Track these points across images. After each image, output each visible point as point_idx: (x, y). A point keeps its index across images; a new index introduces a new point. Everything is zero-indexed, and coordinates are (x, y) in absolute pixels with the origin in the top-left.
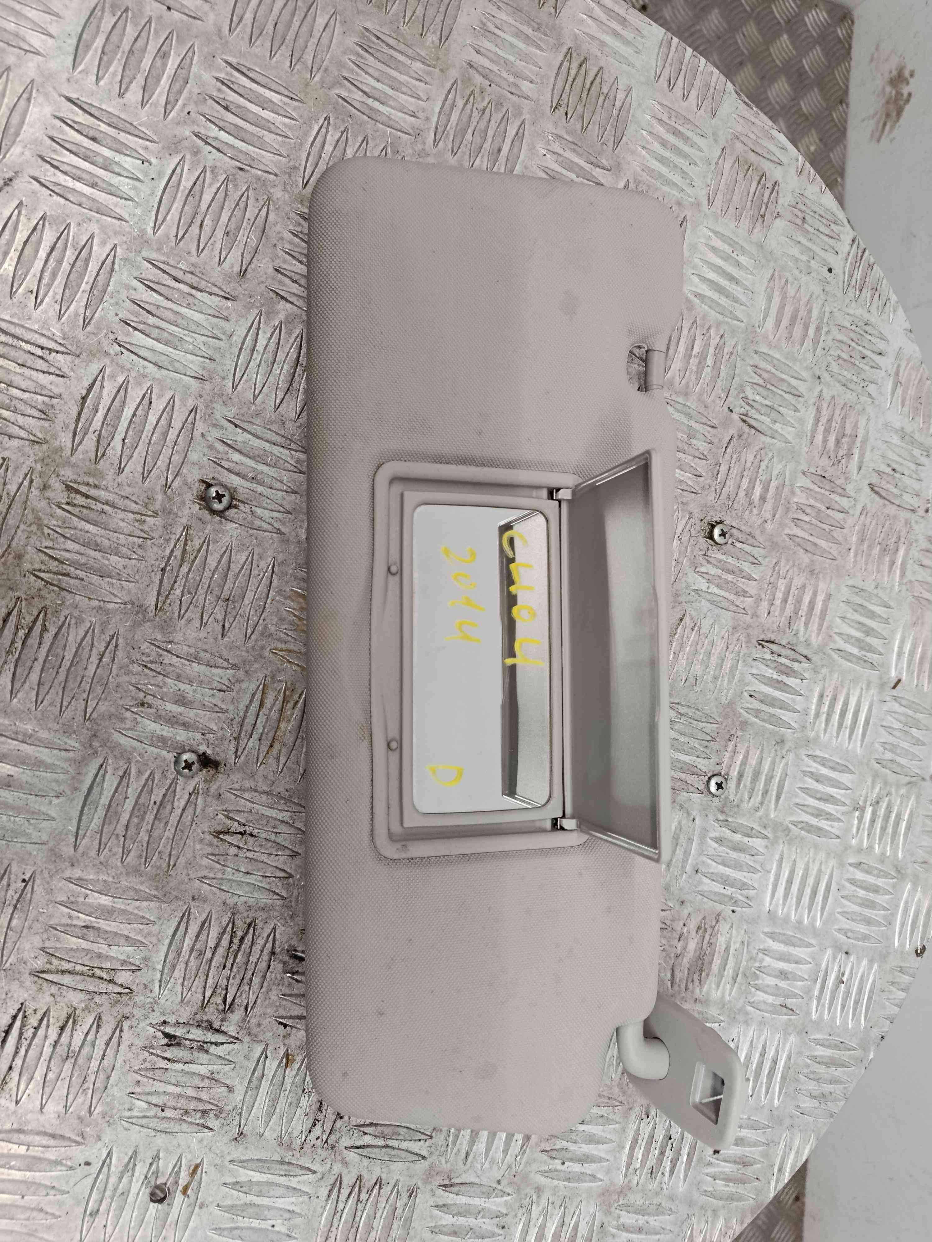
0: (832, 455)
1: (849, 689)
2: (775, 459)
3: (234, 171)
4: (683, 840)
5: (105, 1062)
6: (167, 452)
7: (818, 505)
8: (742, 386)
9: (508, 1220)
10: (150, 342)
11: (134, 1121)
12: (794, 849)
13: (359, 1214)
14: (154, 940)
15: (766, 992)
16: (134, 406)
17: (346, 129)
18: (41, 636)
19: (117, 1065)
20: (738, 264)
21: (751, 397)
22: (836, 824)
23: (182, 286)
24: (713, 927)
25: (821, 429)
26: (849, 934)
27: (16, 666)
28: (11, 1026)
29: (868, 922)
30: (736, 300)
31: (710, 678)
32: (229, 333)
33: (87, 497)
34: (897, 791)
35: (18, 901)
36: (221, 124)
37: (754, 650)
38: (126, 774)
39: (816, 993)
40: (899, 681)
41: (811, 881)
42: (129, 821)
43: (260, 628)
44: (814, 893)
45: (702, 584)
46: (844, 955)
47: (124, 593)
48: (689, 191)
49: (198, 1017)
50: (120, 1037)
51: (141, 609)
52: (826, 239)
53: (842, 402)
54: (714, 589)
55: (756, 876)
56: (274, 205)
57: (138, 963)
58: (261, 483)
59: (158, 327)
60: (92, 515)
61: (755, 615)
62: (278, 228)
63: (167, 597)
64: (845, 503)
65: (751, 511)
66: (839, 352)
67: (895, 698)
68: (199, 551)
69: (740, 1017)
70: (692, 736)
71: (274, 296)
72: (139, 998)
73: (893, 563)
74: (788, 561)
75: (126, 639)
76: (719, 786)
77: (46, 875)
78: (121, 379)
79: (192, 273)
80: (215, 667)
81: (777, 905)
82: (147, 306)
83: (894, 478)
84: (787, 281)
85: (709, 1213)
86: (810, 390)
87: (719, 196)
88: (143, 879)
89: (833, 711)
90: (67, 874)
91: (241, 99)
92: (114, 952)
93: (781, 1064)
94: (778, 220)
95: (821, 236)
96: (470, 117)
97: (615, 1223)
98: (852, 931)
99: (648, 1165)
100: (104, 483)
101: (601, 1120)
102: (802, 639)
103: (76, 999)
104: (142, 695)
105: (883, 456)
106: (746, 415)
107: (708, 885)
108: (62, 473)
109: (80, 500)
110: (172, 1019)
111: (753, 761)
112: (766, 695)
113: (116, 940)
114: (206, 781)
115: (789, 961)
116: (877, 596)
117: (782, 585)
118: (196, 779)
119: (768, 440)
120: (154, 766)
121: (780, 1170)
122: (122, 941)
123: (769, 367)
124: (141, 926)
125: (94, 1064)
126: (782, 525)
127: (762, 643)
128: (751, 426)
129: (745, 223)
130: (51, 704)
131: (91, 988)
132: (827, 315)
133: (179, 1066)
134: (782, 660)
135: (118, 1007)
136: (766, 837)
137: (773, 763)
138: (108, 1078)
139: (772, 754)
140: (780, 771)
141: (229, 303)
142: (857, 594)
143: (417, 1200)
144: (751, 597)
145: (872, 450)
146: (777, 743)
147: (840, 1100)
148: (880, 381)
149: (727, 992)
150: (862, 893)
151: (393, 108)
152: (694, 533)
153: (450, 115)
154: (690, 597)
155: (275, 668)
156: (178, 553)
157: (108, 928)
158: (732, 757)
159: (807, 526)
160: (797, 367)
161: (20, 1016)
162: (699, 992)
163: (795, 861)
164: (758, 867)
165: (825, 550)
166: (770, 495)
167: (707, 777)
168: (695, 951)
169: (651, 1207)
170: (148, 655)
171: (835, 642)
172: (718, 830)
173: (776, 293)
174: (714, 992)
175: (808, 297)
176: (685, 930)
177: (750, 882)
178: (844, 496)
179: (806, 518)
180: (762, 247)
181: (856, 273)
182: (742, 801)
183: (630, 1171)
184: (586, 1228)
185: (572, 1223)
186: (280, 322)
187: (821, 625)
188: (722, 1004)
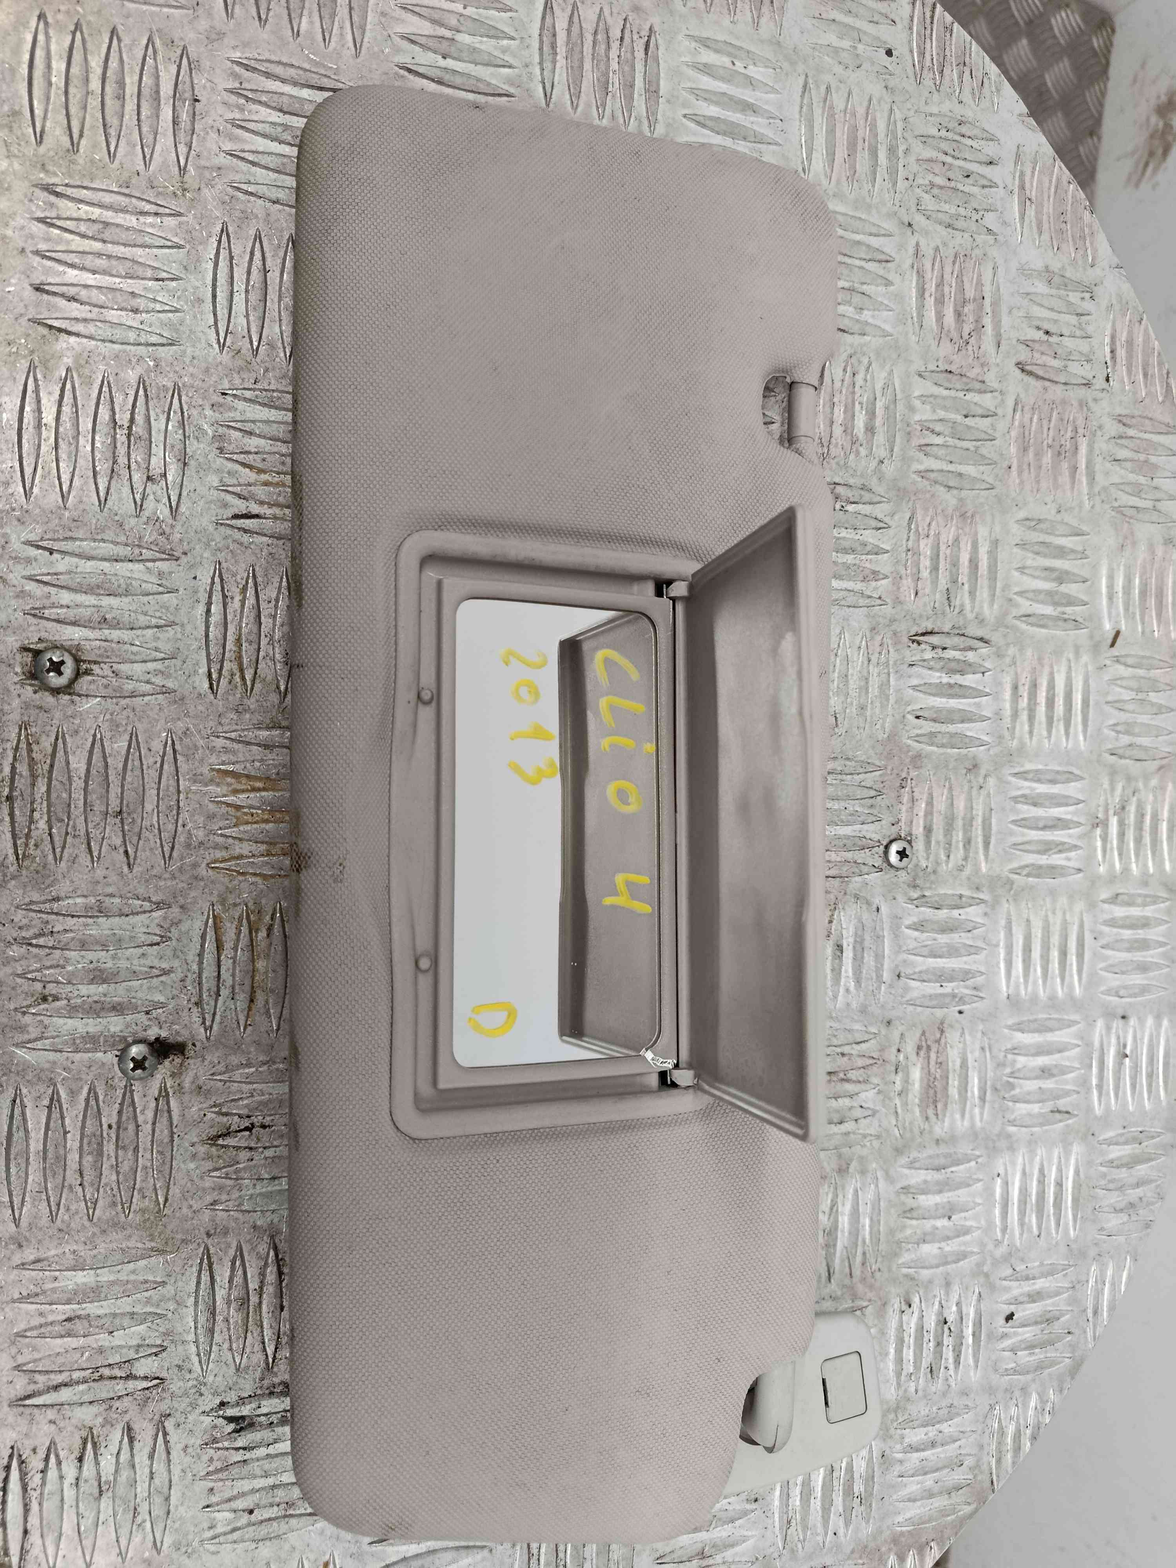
0: (955, 335)
1: (1052, 667)
2: (873, 365)
4: (869, 942)
5: (157, 1481)
7: (952, 416)
11: (222, 1539)
12: (1023, 905)
14: (172, 1306)
15: (1028, 1102)
17: (78, 26)
19: (175, 1479)
20: (750, 82)
22: (1072, 854)
24: (938, 1041)
25: (930, 302)
26: (1121, 993)
28: (6, 1480)
29: (1143, 968)
30: (759, 139)
31: (854, 710)
34: (1146, 785)
37: (907, 653)
38: (55, 1099)
39: (1094, 1081)
40: (1118, 634)
41: (1055, 940)
42: (80, 1163)
43: (181, 838)
44: (1064, 954)
46: (1121, 1022)
49: (266, 1383)
50: (166, 1442)
53: (951, 252)
55: (981, 957)
57: (159, 1342)
58: (116, 625)
61: (898, 601)
62: (19, 221)
63: (28, 836)
64: (987, 401)
65: (858, 453)
66: (930, 177)
67: (1117, 660)
68: (54, 754)
69: (1003, 1144)
70: (848, 798)
71: (45, 331)
72: (176, 1386)
73: (1074, 469)
74: (926, 509)
76: (902, 854)
80: (133, 914)
81: (1017, 986)
83: (1050, 345)
84: (828, 89)
85: (1017, 1393)
86: (901, 247)
88: (128, 1232)
89: (1036, 704)
90: (17, 1259)
92: (119, 1338)
93: (1069, 1185)
97: (898, 1447)
98: (1125, 987)
99: (925, 1364)
102: (970, 616)
103: (88, 1415)
104: (38, 986)
105: (1028, 317)
107: (918, 989)
110: (231, 1397)
111: (940, 805)
112: (939, 710)
113: (117, 1321)
114: (173, 1075)
115: (1049, 1053)
116: (1062, 522)
117: (926, 548)
118: (159, 1077)
119: (857, 340)
120: (90, 1077)
121: (1095, 1313)
122: (127, 1321)
124: (146, 1294)
125: (142, 1489)
126: (906, 460)
127: (916, 639)
129: (745, 11)
131: (104, 1395)
132: (900, 125)
133: (262, 1452)
134: (950, 654)
135: (151, 1406)
136: (983, 901)
137: (970, 799)
138: (167, 1499)
139: (966, 788)
140: (981, 807)
142: (1033, 528)
144: (886, 577)
145: (1010, 312)
146: (969, 770)
147: (1153, 1204)
148: (999, 205)
149: (977, 1117)
150: (1127, 934)
155: (222, 888)
156: (23, 768)
157: (101, 1312)
158: (911, 809)
159: (941, 452)
160: (874, 218)
161: (15, 1464)
162: (940, 1129)
163: (1028, 921)
164: (980, 944)
165: (975, 479)
166: (878, 422)
167: (882, 848)
168: (922, 1079)
169: (941, 1412)
170: (28, 927)
171: (1017, 606)
172: (915, 914)
173: (818, 111)
174: (959, 1123)
175: (865, 104)
176: (901, 1057)
177: (974, 967)
178: (985, 392)
179: (938, 440)
180: (779, 43)
181: (928, 46)
182: (938, 863)
183: (903, 1378)
184: (863, 1464)
185: (844, 1465)
186: (68, 370)
187: (992, 588)
188: (974, 1135)
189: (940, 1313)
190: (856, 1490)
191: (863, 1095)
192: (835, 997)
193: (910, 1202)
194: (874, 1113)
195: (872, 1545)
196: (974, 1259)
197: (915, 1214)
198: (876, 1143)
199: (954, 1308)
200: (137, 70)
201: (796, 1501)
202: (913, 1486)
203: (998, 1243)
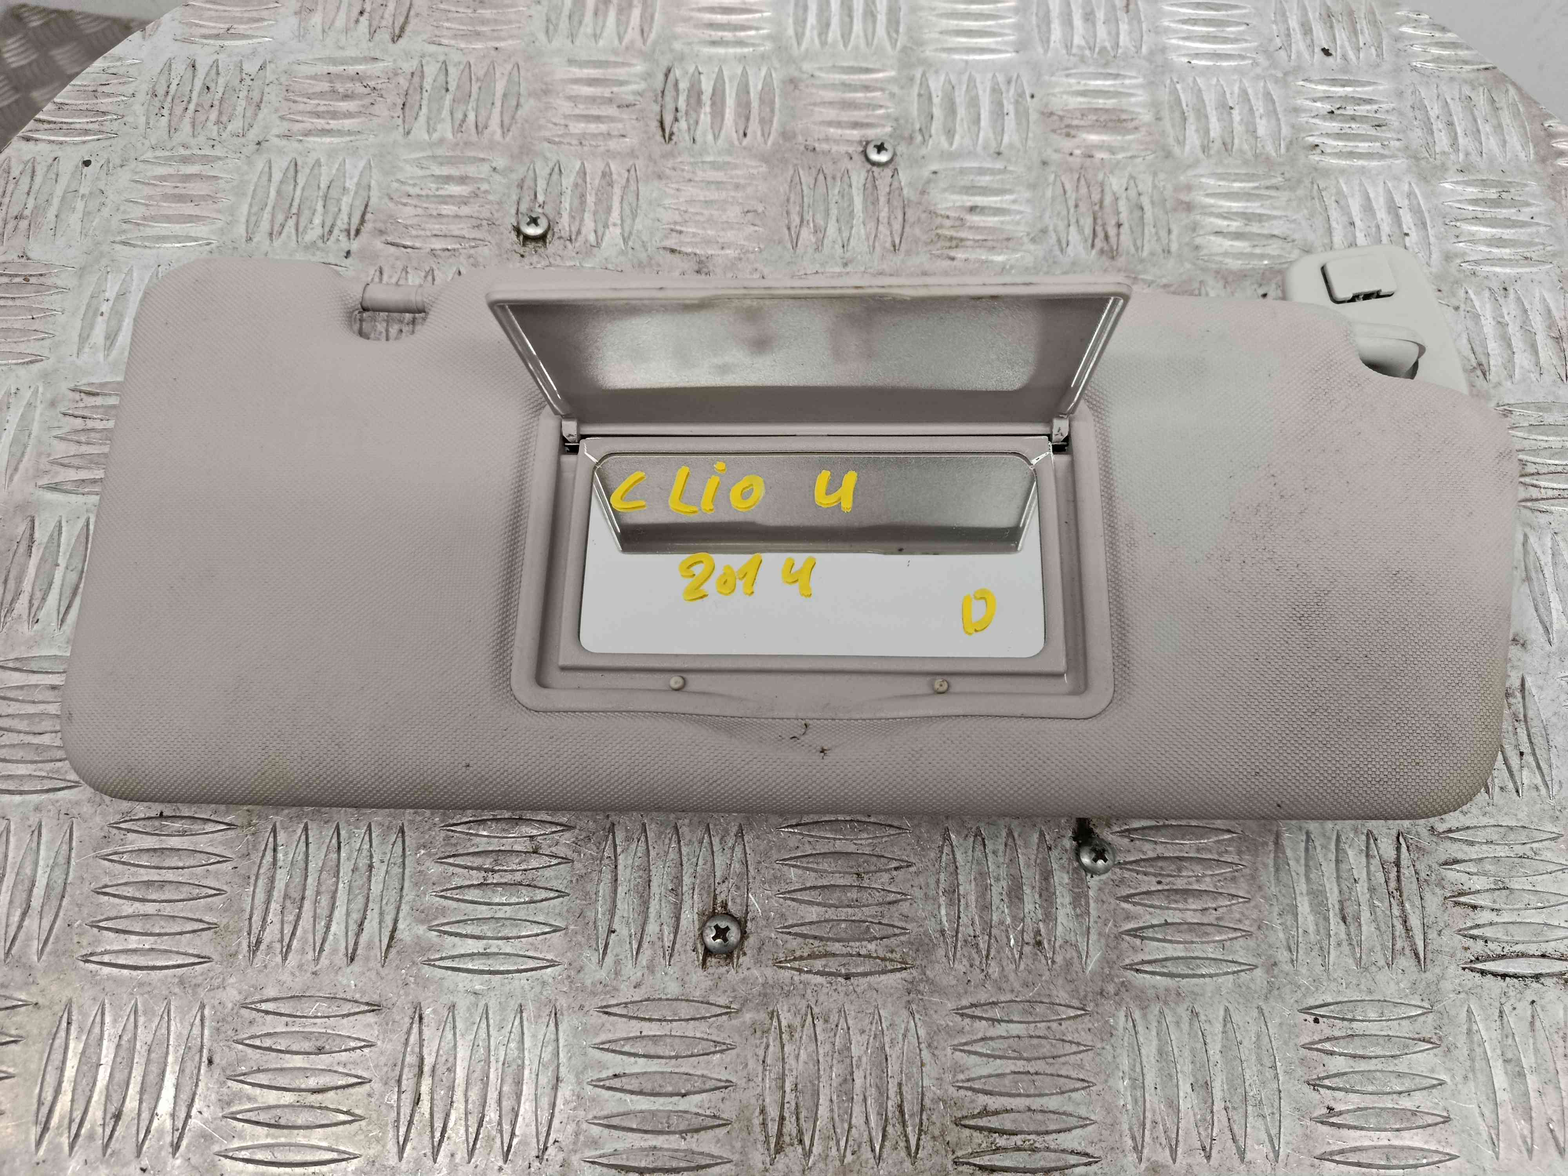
0: (367, 101)
1: (692, 10)
2: (400, 177)
3: (217, 1072)
4: (966, 180)
5: (1495, 837)
6: (678, 1028)
7: (447, 103)
8: (306, 248)
9: (1495, 285)
10: (526, 1108)
11: (1547, 778)
12: (926, 37)
13: (1552, 468)
15: (1118, 34)
16: (628, 1097)
17: (94, 925)
18: (996, 1113)
19: (1492, 822)
20: (122, 295)
21: (319, 231)
23: (425, 1088)
24: (1061, 118)
25: (334, 124)
27: (1047, 1133)
28: (1495, 975)
31: (739, 195)
32: (472, 998)
33: (782, 1118)
35: (1343, 1019)
36: (145, 1115)
37: (681, 145)
38: (1134, 933)
42: (1195, 910)
45: (613, 234)
47: (898, 1021)
48: (27, 394)
50: (1458, 830)
51: (911, 988)
52: (38, 179)
53: (285, 104)
54: (615, 216)
55: (978, 78)
56: (253, 995)
57: (1364, 838)
58: (678, 880)
59: (499, 1102)
60: (806, 1102)
61: (632, 154)
62: (286, 977)
63: (883, 959)
64: (431, 70)
65: (486, 192)
66: (210, 124)
68: (804, 936)
69: (1159, 59)
70: (825, 201)
71: (393, 951)
74: (540, 127)
75: (959, 996)
76: (880, 148)
77: (1299, 994)
78: (596, 1130)
79: (399, 1081)
80: (955, 862)
81: (1006, 43)
82: (473, 1130)
83: (373, 10)
84: (126, 221)
85: (1400, 45)
86: (281, 151)
87: (22, 348)
88: (1260, 866)
89: (728, 24)
90: (1287, 967)
91: (95, 1098)
92: (1361, 873)
94: (30, 255)
95: (36, 187)
96: (13, 746)
97: (1453, 157)
99: (1373, 132)
100: (753, 1101)
101: (1342, 203)
102: (644, 85)
103: (1433, 901)
104: (1027, 949)
105: (347, 30)
106: (348, 232)
107: (1011, 136)
108: (760, 1166)
109: (790, 1127)
111: (831, 114)
112: (738, 115)
113: (1345, 875)
114: (1109, 825)
117: (577, 128)
118: (1110, 838)
119: (375, 194)
120: (1113, 901)
122: (1344, 866)
123: (266, 216)
125: (1501, 851)
126: (492, 146)
127: (667, 137)
128: (363, 221)
129: (51, 301)
130: (1081, 1067)
131: (1415, 886)
132: (159, 153)
134: (682, 104)
135: (1424, 844)
136: (924, 75)
137: (825, 87)
138: (1511, 828)
139: (814, 91)
140: (831, 76)
141: (427, 1012)
142: (556, 26)
143: (1512, 402)
144: (608, 165)
145: (342, 48)
146: (796, 87)
148: (236, 59)
149: (1134, 81)
151: (36, 864)
152: (544, 263)
153: (21, 777)
154: (637, 247)
156: (818, 964)
157: (1336, 890)
158: (836, 142)
159: (483, 113)
160: (253, 177)
161: (1479, 966)
162: (1146, 117)
163: (941, 33)
164: (965, 78)
165: (509, 81)
166: (454, 172)
167: (875, 169)
168: (1097, 133)
169: (1419, 117)
170: (971, 960)
171: (632, 42)
172: (937, 138)
173: (149, 232)
174: (1140, 99)
175: (140, 186)
176: (1077, 152)
177: (988, 85)
178: (422, 72)
179: (471, 116)
180: (82, 269)
181: (78, 126)
182: (888, 116)
183: (1386, 152)
184: (1470, 189)
185: (1471, 208)
186: (430, 929)
187: (616, 64)
188: (1151, 85)
189: (1324, 118)
190: (1495, 196)
191: (1115, 187)
192: (1021, 212)
193: (1218, 144)
194: (1132, 177)
195: (1548, 181)
196: (1270, 86)
197: (1228, 141)
198: (1162, 176)
199: (1318, 104)
200: (133, 869)
201: (1505, 252)
202: (1491, 144)
203: (1255, 64)
